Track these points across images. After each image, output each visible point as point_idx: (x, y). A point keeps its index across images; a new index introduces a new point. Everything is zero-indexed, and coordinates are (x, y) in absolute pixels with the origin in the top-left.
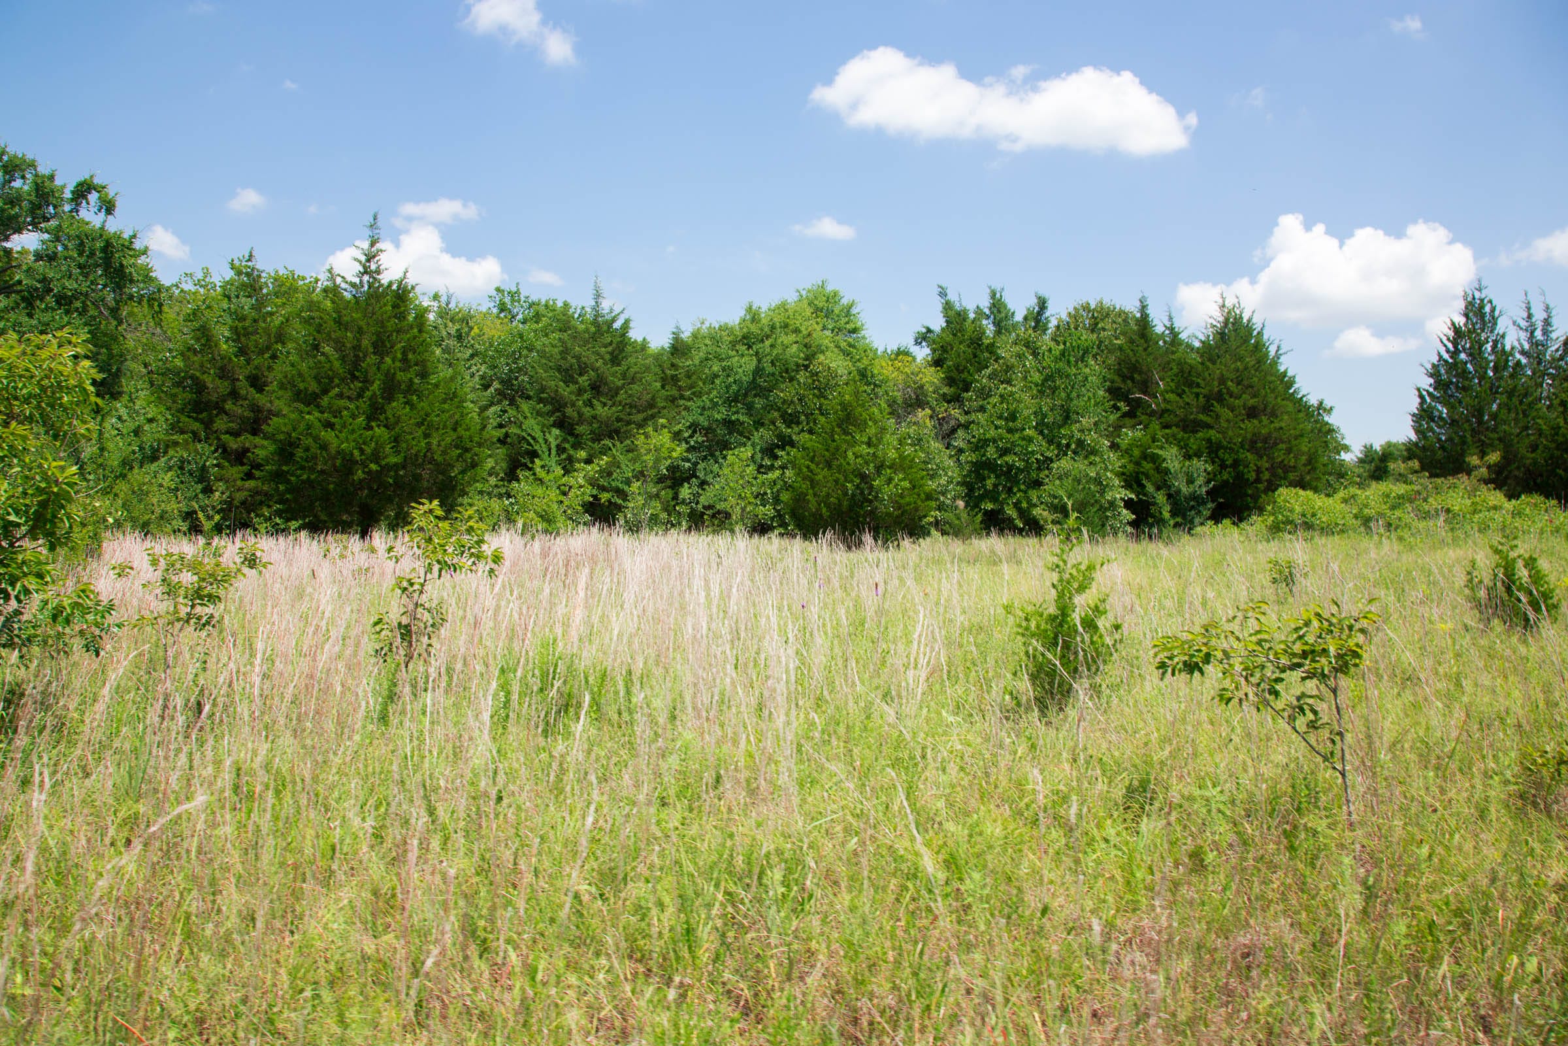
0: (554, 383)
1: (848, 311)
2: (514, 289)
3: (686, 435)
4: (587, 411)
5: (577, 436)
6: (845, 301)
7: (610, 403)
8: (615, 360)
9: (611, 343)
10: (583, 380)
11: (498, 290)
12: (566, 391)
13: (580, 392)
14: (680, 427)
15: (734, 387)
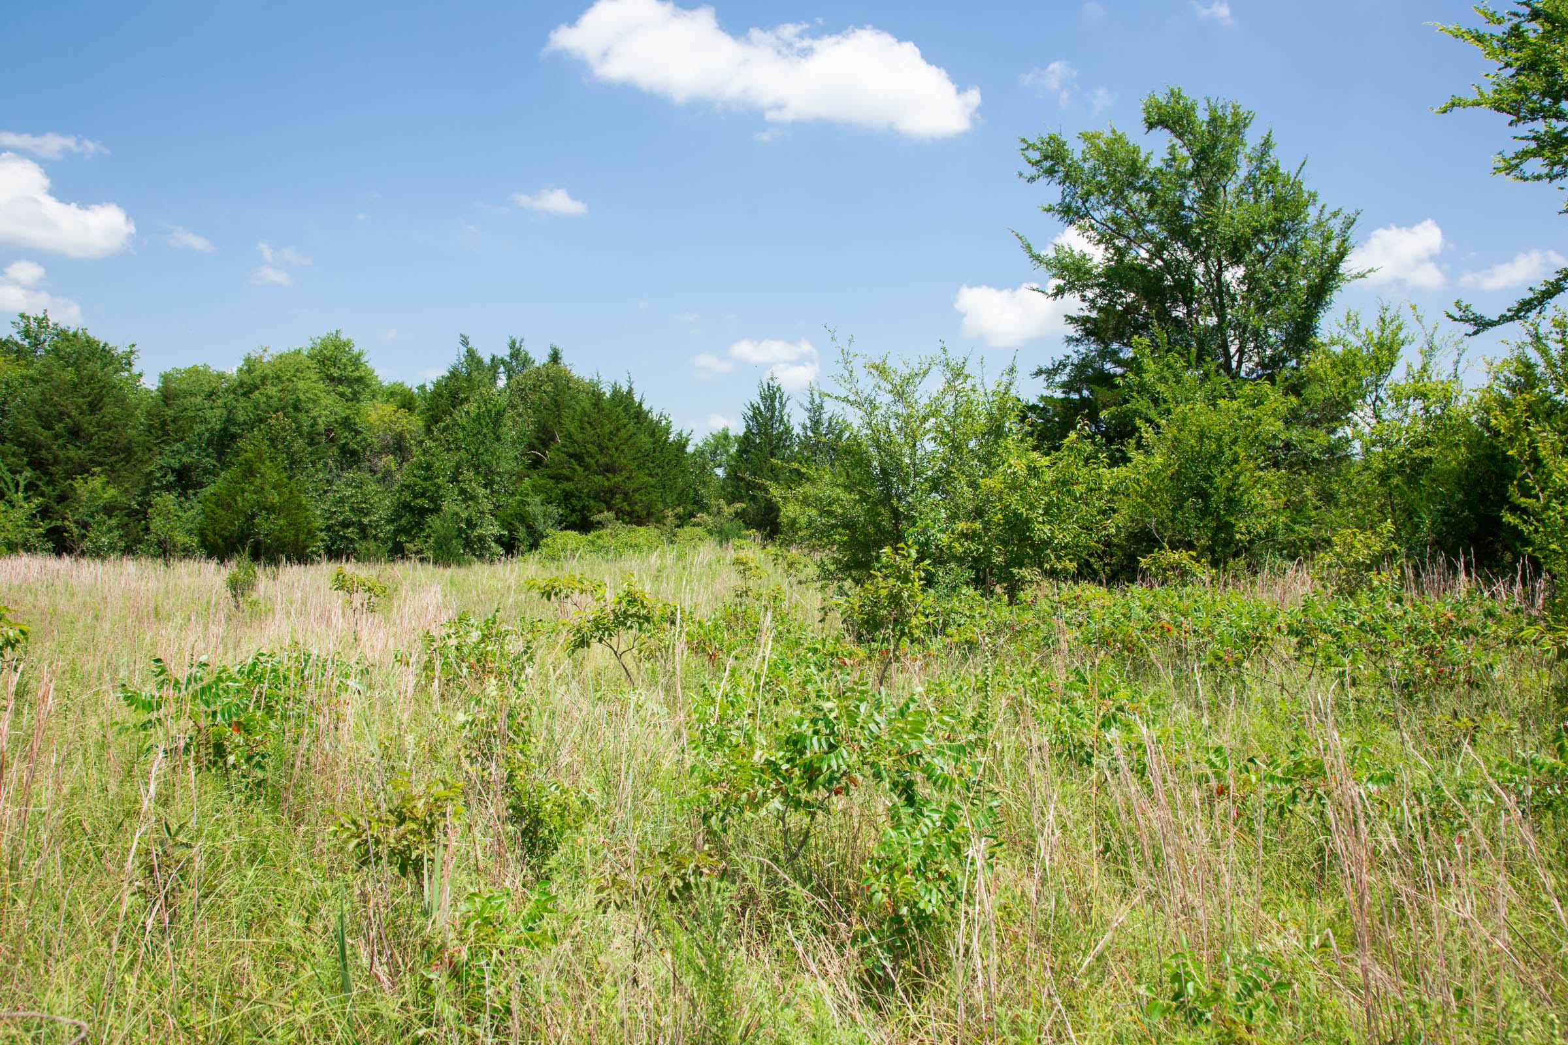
0: (31, 426)
1: (356, 361)
2: (41, 316)
3: (158, 475)
4: (62, 454)
5: (51, 474)
6: (356, 350)
7: (84, 447)
8: (94, 406)
9: (90, 394)
10: (59, 427)
11: (23, 316)
12: (43, 435)
13: (56, 437)
14: (152, 468)
15: (207, 435)
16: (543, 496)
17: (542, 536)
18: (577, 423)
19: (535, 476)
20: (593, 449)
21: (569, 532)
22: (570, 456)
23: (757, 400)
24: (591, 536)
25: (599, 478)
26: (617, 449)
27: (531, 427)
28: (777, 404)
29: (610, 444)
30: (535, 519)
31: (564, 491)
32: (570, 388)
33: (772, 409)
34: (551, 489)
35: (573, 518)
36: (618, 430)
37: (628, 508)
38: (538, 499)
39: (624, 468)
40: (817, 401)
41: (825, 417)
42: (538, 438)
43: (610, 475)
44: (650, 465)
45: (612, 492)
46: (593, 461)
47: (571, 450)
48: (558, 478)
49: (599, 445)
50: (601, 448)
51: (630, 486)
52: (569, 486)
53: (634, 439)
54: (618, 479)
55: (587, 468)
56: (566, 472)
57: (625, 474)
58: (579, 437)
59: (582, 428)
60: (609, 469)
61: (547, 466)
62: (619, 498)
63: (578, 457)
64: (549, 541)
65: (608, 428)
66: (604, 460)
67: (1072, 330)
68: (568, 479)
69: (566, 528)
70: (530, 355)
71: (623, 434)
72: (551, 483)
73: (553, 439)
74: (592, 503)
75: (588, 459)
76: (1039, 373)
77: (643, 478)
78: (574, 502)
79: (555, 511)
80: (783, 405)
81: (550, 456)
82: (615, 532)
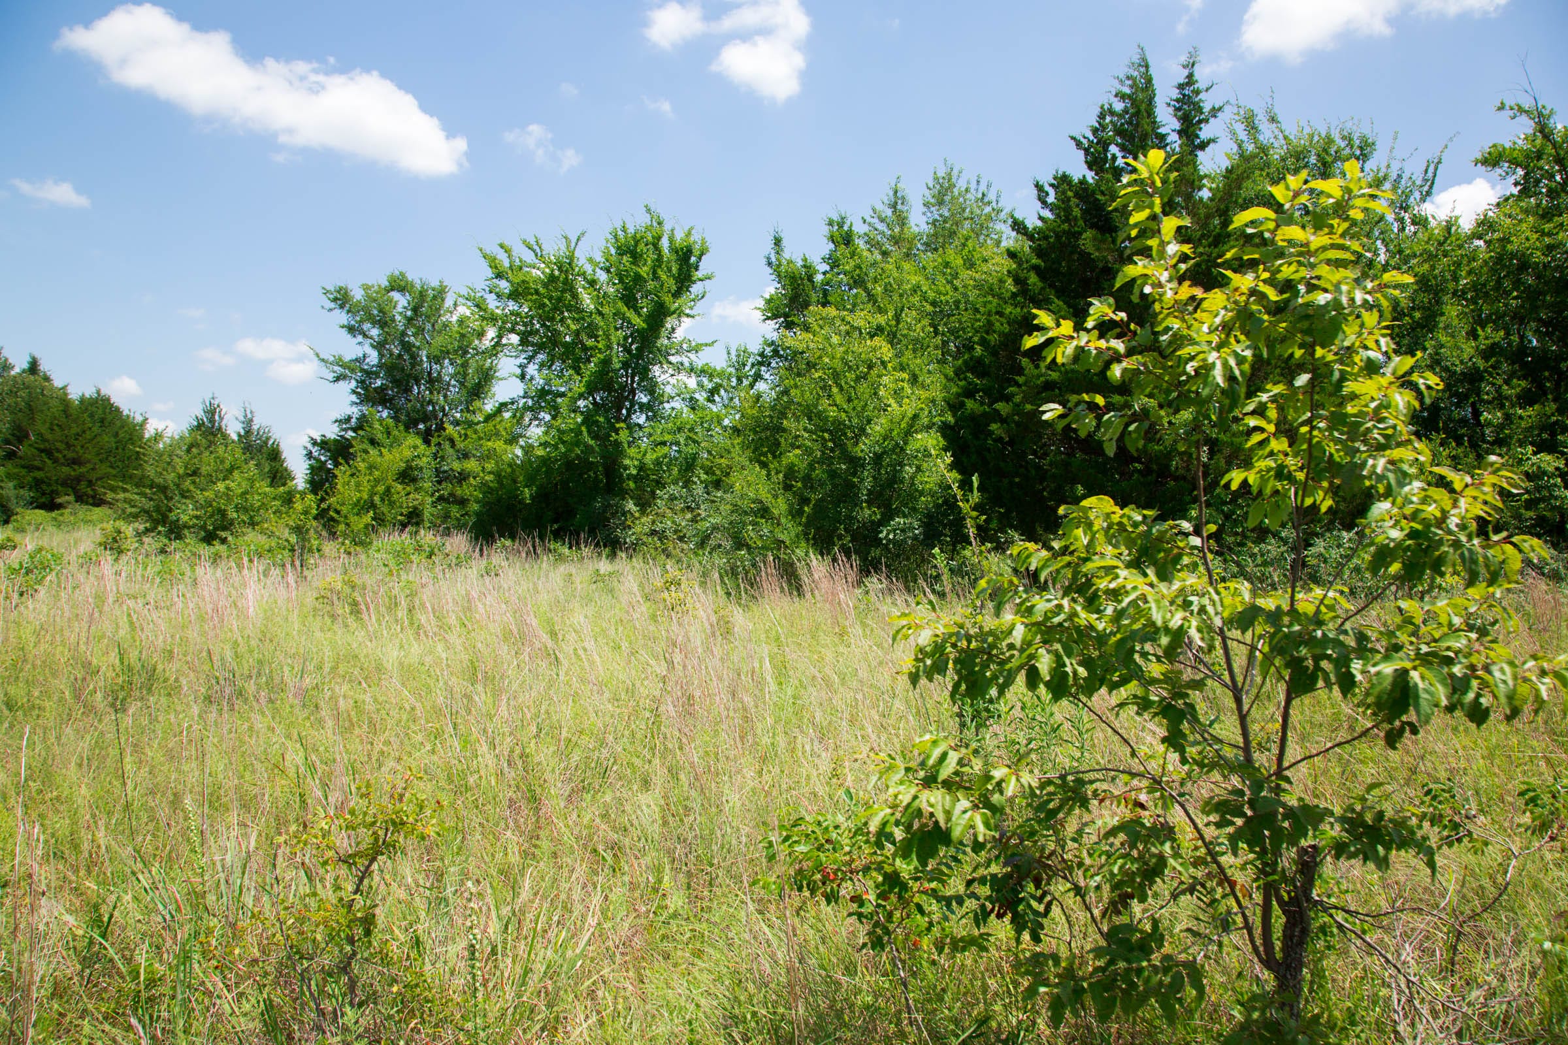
16: (15, 482)
17: (13, 514)
18: (48, 425)
19: (10, 466)
20: (61, 446)
21: (37, 511)
22: (42, 451)
23: (201, 414)
24: (54, 514)
25: (65, 469)
26: (82, 447)
27: (7, 425)
28: (217, 417)
29: (75, 442)
30: (9, 500)
31: (35, 478)
32: (43, 395)
33: (212, 421)
34: (24, 477)
35: (43, 500)
36: (84, 432)
37: (91, 493)
38: (11, 485)
39: (89, 461)
40: (249, 416)
41: (255, 427)
42: (13, 435)
43: (76, 467)
44: (113, 459)
45: (78, 479)
46: (60, 456)
47: (42, 447)
48: (31, 468)
49: (67, 443)
50: (69, 446)
51: (93, 476)
52: (39, 474)
53: (99, 439)
54: (83, 470)
55: (56, 461)
56: (36, 463)
57: (89, 466)
58: (49, 436)
59: (52, 430)
60: (76, 462)
61: (21, 458)
62: (83, 485)
63: (49, 453)
64: (19, 517)
65: (75, 430)
66: (70, 455)
67: (354, 398)
68: (39, 469)
69: (38, 507)
70: (10, 361)
71: (88, 435)
72: (24, 472)
73: (27, 436)
74: (60, 488)
75: (56, 454)
76: (336, 421)
77: (104, 469)
78: (44, 487)
79: (27, 494)
80: (221, 418)
81: (23, 450)
82: (74, 512)
